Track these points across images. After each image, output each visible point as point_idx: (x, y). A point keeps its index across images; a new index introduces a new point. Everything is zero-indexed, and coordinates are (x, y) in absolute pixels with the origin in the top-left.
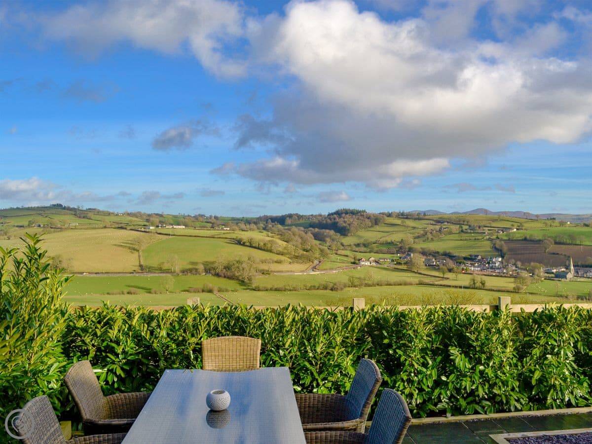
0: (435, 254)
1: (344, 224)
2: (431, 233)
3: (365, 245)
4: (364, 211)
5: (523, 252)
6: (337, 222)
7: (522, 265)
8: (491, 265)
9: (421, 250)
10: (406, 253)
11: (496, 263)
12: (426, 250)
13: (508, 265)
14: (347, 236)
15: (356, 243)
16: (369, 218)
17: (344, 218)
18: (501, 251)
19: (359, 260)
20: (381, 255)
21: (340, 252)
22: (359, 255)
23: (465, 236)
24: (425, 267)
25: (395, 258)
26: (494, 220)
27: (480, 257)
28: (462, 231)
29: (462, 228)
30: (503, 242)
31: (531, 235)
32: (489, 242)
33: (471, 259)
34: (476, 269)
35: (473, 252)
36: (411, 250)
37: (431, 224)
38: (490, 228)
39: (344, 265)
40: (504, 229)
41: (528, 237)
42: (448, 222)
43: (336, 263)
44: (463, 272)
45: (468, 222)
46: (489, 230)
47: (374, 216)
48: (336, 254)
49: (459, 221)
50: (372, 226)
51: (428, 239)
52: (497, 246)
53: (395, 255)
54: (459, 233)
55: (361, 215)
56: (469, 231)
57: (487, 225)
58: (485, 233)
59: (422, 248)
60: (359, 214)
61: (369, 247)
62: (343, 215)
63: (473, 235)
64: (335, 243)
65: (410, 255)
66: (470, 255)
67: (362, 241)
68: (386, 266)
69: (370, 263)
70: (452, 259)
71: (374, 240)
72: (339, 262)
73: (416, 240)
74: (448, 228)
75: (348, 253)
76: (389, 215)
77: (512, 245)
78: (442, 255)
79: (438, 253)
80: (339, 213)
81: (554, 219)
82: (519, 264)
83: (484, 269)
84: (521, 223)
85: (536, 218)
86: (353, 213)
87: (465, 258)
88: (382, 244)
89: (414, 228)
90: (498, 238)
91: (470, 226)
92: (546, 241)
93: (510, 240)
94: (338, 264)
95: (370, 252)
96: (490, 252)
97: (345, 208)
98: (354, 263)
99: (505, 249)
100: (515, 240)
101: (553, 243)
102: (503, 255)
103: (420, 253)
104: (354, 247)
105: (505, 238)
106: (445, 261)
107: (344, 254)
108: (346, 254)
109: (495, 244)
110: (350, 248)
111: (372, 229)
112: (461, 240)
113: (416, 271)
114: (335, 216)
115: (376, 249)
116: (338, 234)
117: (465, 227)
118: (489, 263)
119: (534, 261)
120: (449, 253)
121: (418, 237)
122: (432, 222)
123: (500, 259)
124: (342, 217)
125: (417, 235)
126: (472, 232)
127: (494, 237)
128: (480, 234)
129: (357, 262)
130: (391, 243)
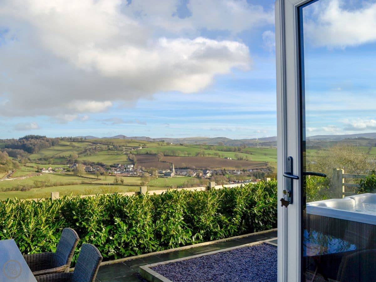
0: (92, 164)
1: (30, 146)
2: (89, 151)
3: (45, 159)
4: (45, 137)
5: (146, 161)
6: (26, 144)
7: (145, 169)
8: (127, 170)
9: (83, 162)
10: (73, 164)
11: (130, 169)
12: (86, 162)
13: (137, 170)
14: (32, 153)
15: (39, 158)
16: (48, 141)
17: (30, 141)
18: (133, 161)
19: (41, 169)
20: (56, 166)
21: (27, 164)
22: (41, 166)
23: (111, 152)
24: (85, 173)
25: (66, 167)
26: (129, 142)
27: (120, 165)
28: (109, 149)
29: (109, 147)
30: (134, 156)
31: (151, 151)
32: (126, 155)
33: (115, 166)
34: (118, 172)
35: (116, 162)
36: (76, 162)
37: (89, 145)
38: (126, 147)
39: (30, 173)
40: (134, 148)
41: (149, 152)
42: (100, 144)
43: (25, 172)
44: (110, 175)
45: (113, 143)
46: (126, 148)
47: (51, 140)
48: (25, 166)
49: (107, 143)
50: (50, 147)
51: (87, 154)
52: (131, 158)
53: (66, 166)
54: (107, 150)
55: (42, 139)
56: (113, 149)
57: (125, 145)
58: (123, 150)
59: (83, 161)
60: (41, 139)
61: (48, 160)
62: (30, 139)
63: (116, 151)
64: (24, 158)
65: (75, 165)
66: (114, 164)
67: (43, 157)
68: (59, 173)
69: (49, 171)
70: (103, 167)
71: (51, 156)
72: (27, 172)
73: (80, 155)
74: (100, 147)
75: (33, 165)
76: (62, 139)
77: (140, 157)
78: (96, 164)
79: (94, 163)
80: (27, 138)
81: (163, 141)
82: (144, 168)
83: (123, 173)
84: (145, 144)
85: (153, 141)
86: (37, 138)
87: (111, 166)
88: (56, 158)
89: (78, 147)
90: (131, 153)
91: (114, 146)
92: (159, 154)
93: (138, 154)
94: (26, 172)
95: (49, 164)
96: (126, 161)
97: (31, 135)
98: (38, 172)
99: (135, 160)
100: (141, 154)
101: (163, 155)
102: (134, 163)
103: (82, 163)
104: (38, 160)
105: (135, 153)
106: (98, 169)
107: (30, 166)
108: (32, 166)
109: (129, 157)
110: (34, 162)
111: (50, 148)
112: (109, 155)
113: (80, 175)
114: (24, 140)
115: (52, 162)
116: (26, 152)
117: (111, 147)
118: (125, 169)
119: (152, 167)
120: (101, 163)
121: (81, 153)
122: (90, 144)
123: (132, 166)
124: (29, 141)
125: (80, 152)
126: (115, 149)
127: (129, 152)
128: (121, 151)
129: (40, 171)
130: (63, 158)
